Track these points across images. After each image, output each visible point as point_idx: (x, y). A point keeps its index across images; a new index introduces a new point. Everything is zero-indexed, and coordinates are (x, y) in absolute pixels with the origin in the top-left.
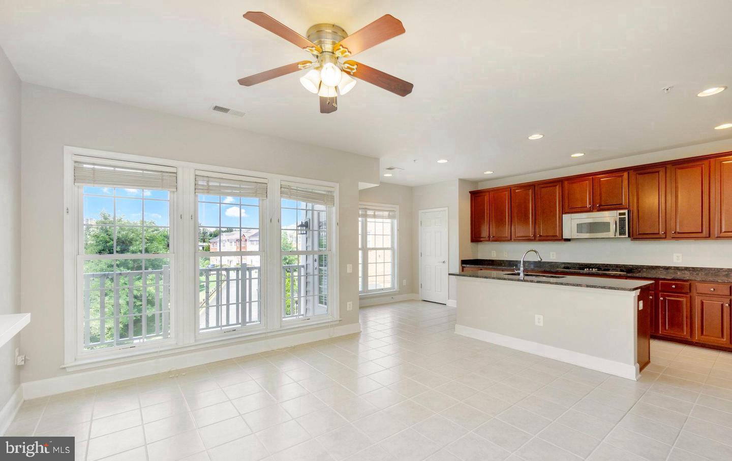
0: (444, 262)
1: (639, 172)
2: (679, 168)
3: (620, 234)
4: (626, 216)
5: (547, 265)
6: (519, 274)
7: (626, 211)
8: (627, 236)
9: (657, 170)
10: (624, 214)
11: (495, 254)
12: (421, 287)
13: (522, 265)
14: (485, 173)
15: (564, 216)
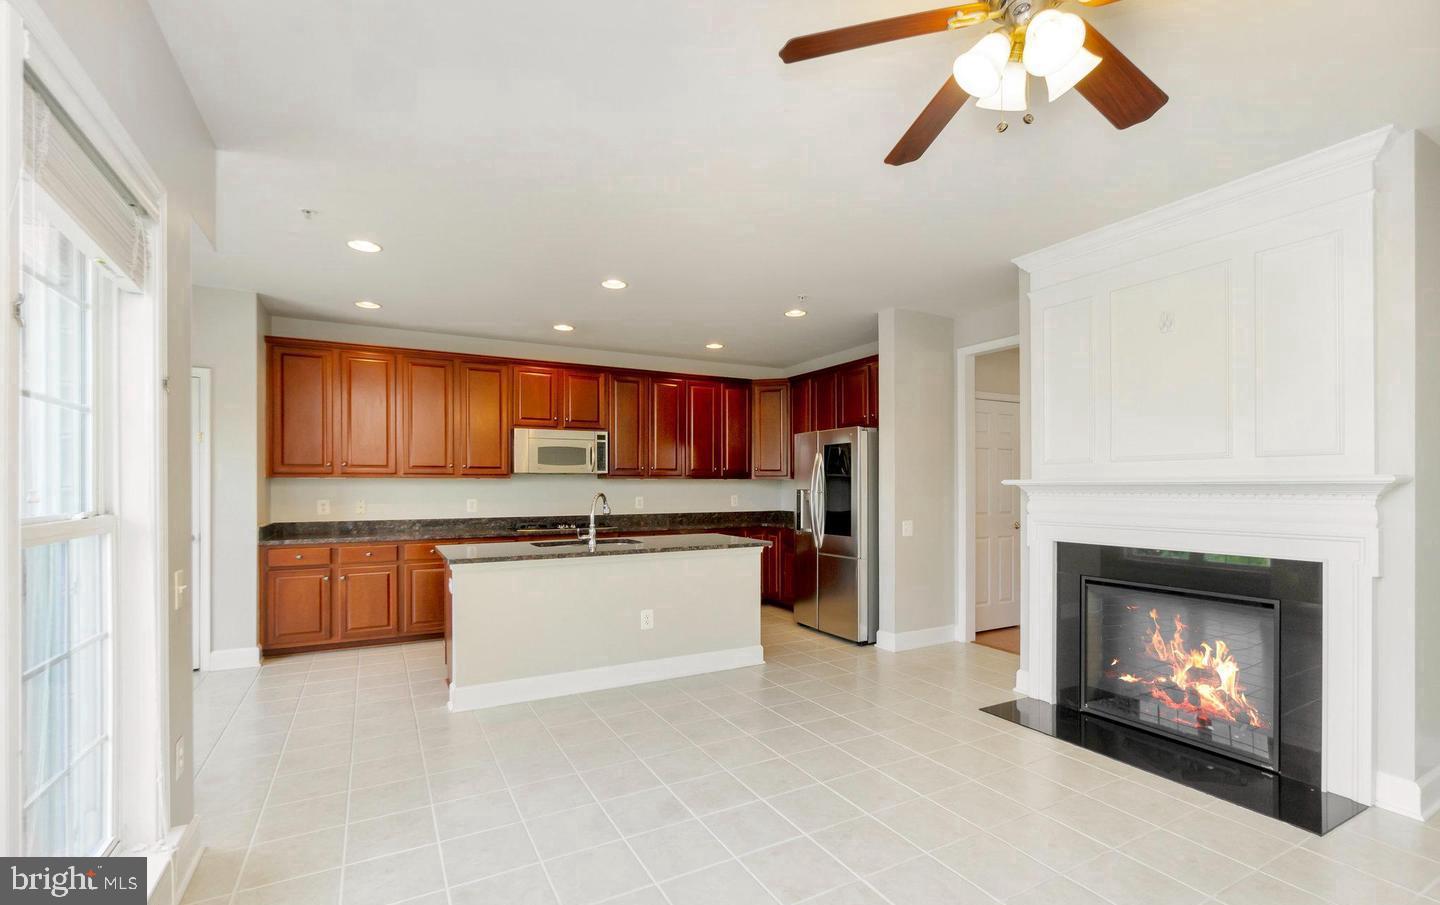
1: (618, 378)
2: (658, 384)
3: (599, 469)
5: (462, 526)
6: (586, 542)
7: (606, 434)
8: (606, 473)
9: (636, 379)
10: (602, 438)
11: (327, 507)
13: (592, 525)
14: (358, 304)
15: (517, 431)
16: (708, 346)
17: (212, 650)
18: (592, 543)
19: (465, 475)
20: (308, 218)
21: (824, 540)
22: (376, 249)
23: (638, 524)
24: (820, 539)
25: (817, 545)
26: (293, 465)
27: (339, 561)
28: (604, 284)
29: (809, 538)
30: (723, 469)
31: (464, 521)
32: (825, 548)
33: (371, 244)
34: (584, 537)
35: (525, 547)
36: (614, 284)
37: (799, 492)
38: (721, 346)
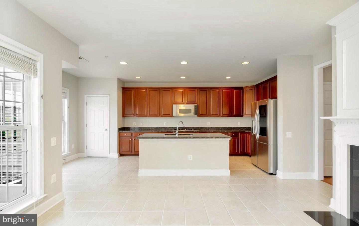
0: (106, 130)
1: (201, 89)
2: (212, 90)
3: (195, 114)
4: (197, 107)
5: (163, 129)
7: (197, 105)
8: (197, 115)
9: (206, 89)
10: (196, 106)
11: (135, 124)
12: (87, 148)
13: (177, 130)
14: (136, 78)
15: (174, 105)
16: (226, 78)
17: (110, 153)
18: (177, 135)
19: (162, 116)
20: (106, 58)
21: (260, 137)
22: (126, 64)
23: (208, 129)
24: (258, 137)
25: (257, 139)
26: (127, 115)
27: (133, 136)
28: (181, 63)
29: (255, 136)
30: (233, 114)
31: (163, 128)
32: (260, 140)
33: (125, 63)
34: (175, 133)
35: (163, 135)
36: (184, 63)
37: (252, 121)
38: (230, 78)
